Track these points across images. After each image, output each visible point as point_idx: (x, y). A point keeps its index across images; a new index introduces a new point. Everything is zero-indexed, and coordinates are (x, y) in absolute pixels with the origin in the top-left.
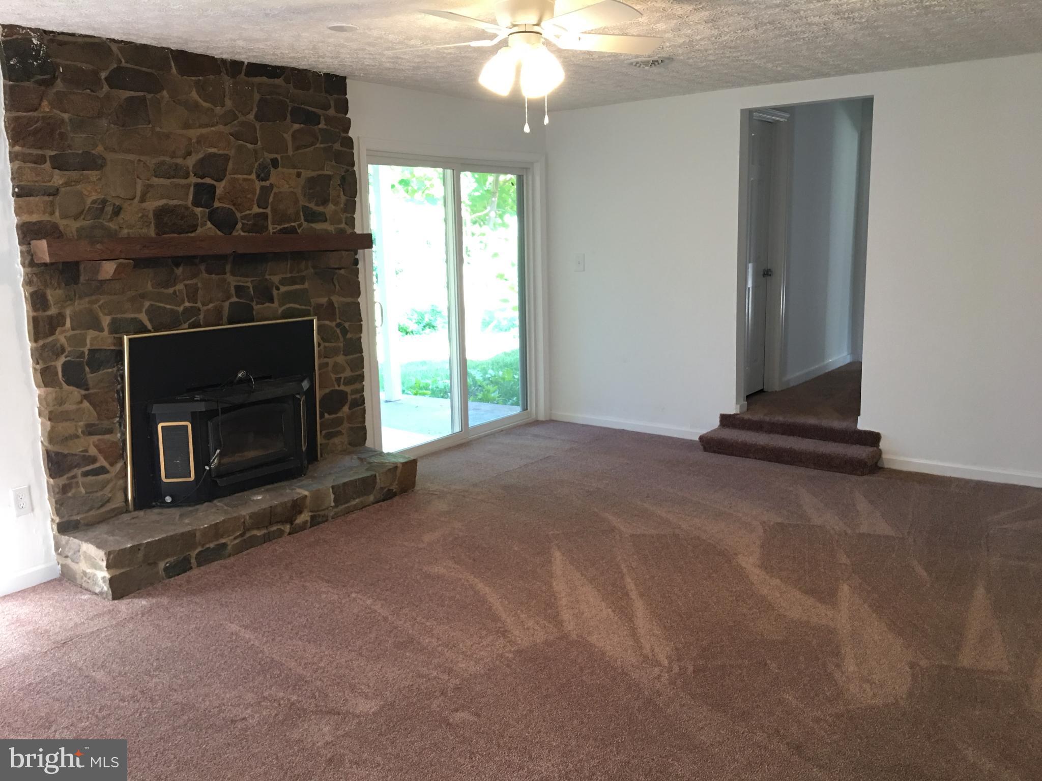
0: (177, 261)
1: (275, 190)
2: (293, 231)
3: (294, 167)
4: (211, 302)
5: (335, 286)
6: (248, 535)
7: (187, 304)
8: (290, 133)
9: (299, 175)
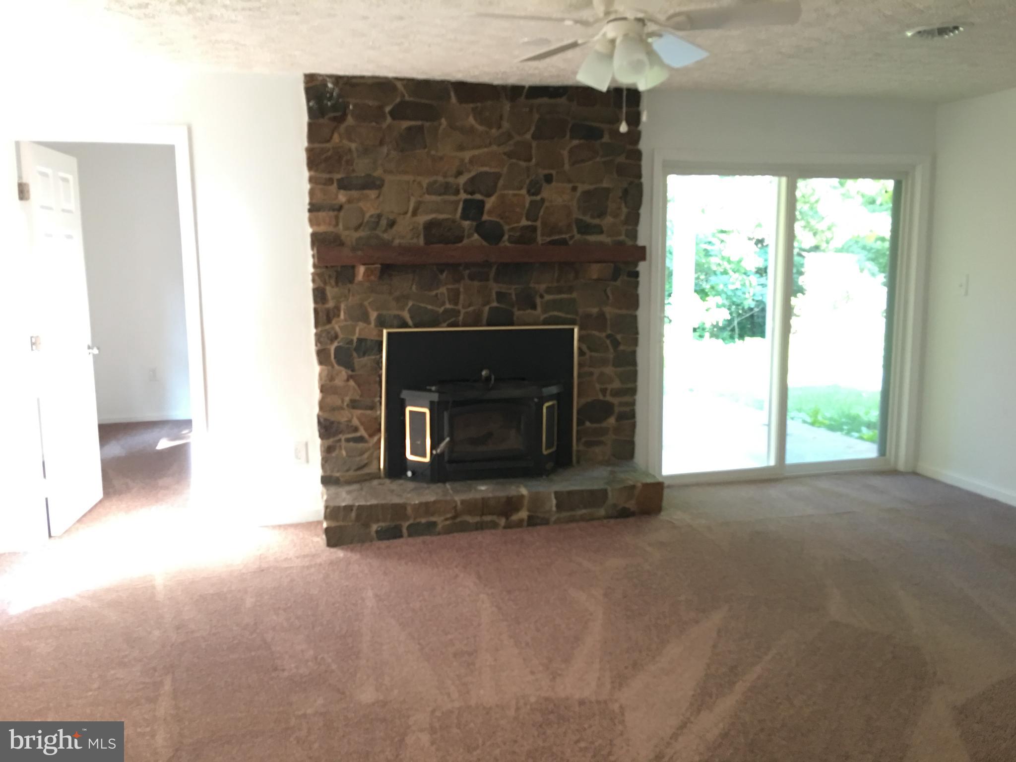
0: (442, 267)
1: (546, 204)
2: (564, 242)
3: (569, 181)
4: (470, 306)
5: (608, 298)
6: (459, 520)
7: (448, 306)
8: (568, 148)
9: (574, 189)
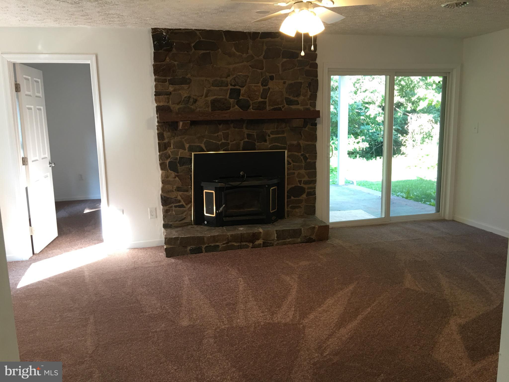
0: (220, 122)
1: (271, 90)
2: (280, 109)
3: (282, 79)
4: (234, 141)
5: (302, 136)
6: (230, 244)
7: (223, 141)
8: (281, 63)
9: (284, 83)
